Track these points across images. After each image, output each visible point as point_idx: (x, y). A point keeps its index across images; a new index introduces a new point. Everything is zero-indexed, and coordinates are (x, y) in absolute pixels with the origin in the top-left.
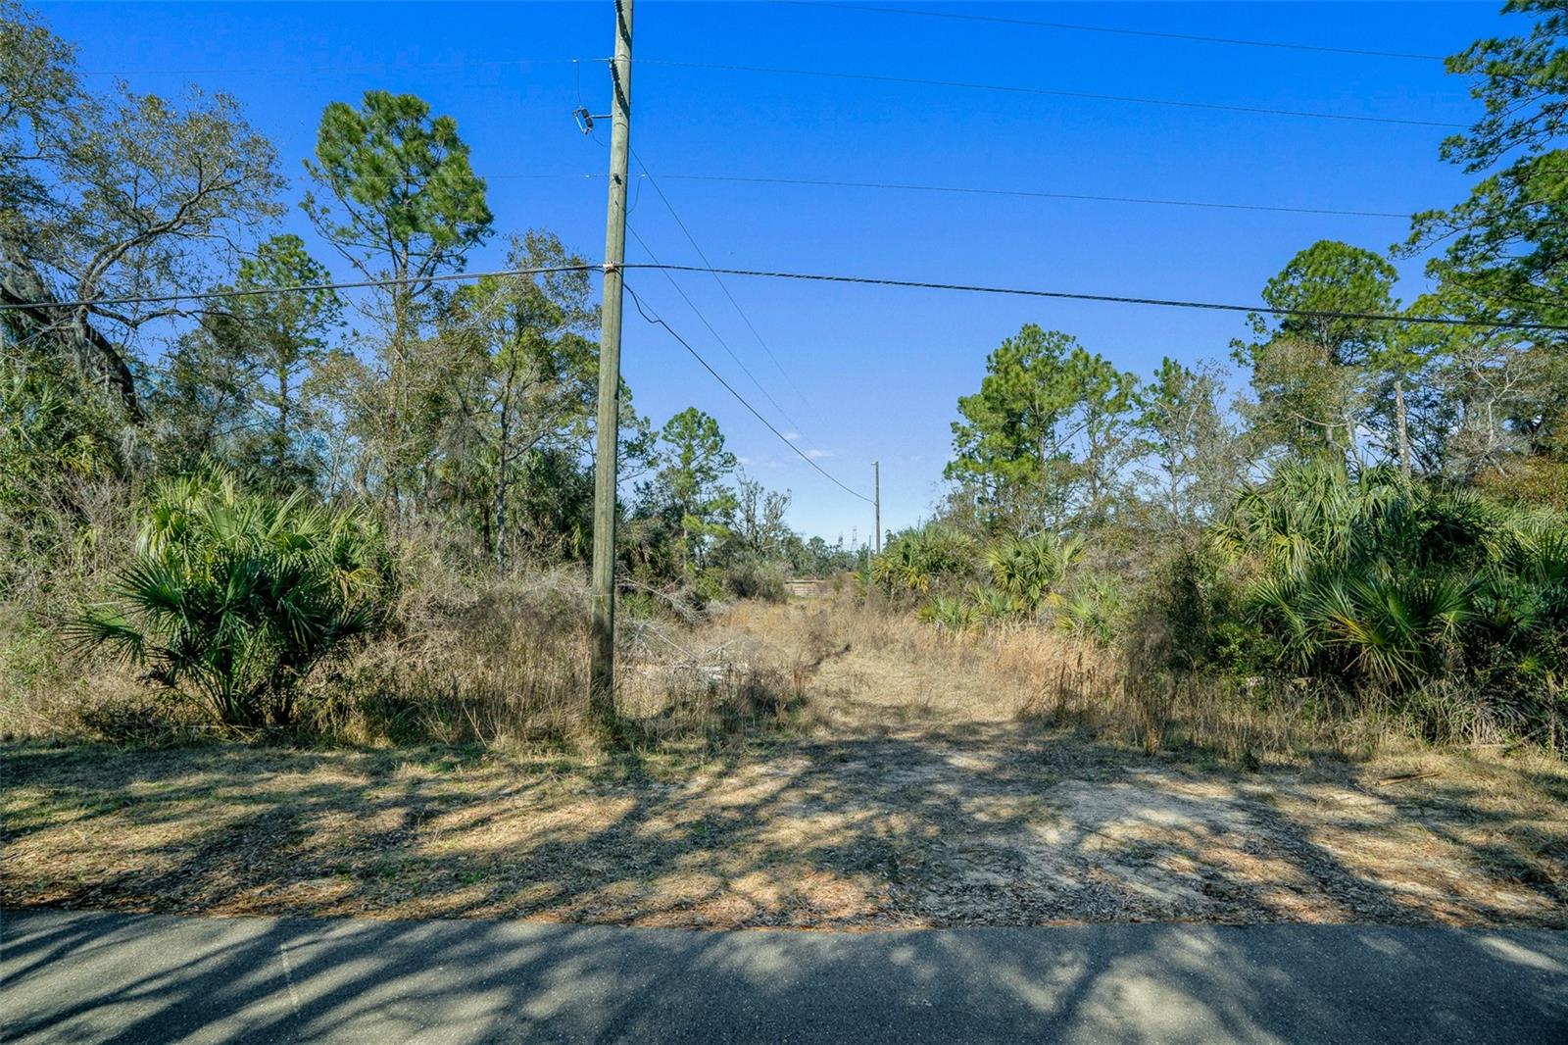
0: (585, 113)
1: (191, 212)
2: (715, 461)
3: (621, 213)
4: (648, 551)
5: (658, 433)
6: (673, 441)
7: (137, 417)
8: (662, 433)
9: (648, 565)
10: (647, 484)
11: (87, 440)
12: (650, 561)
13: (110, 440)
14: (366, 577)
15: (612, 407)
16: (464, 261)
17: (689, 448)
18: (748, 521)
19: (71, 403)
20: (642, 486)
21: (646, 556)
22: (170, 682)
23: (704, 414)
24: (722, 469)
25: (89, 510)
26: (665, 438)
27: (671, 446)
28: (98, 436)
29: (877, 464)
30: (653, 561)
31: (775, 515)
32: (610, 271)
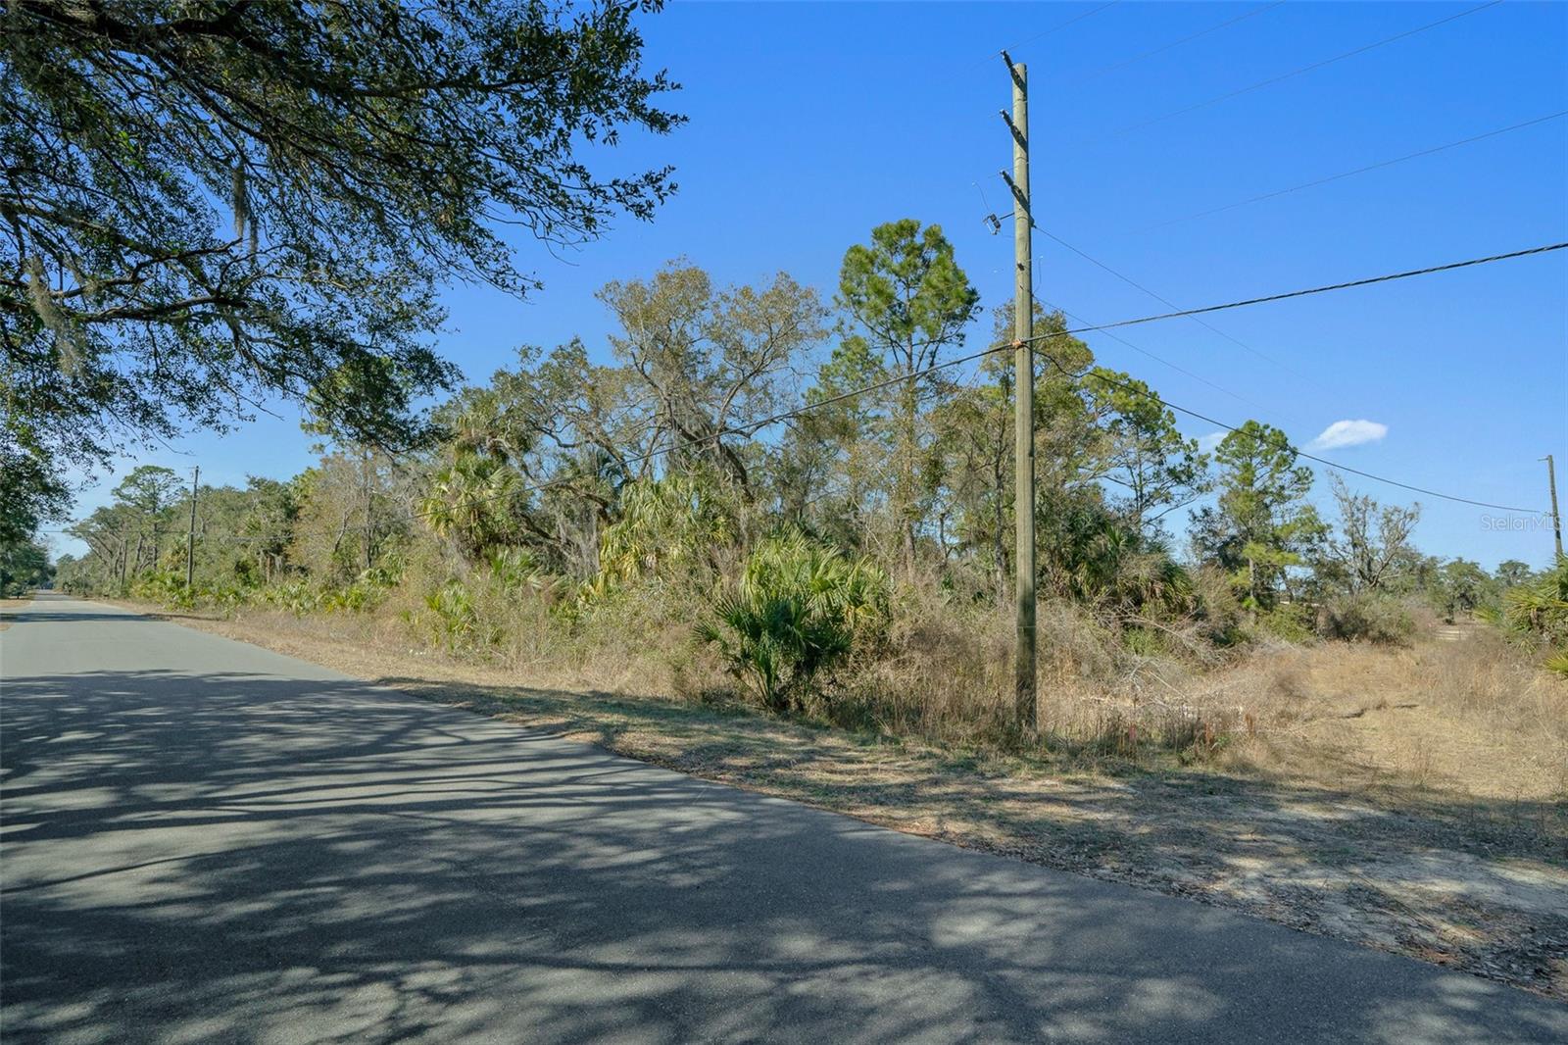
0: (993, 218)
1: (775, 350)
2: (1286, 478)
3: (1027, 295)
4: (1159, 587)
5: (1209, 455)
6: (1227, 462)
7: (750, 499)
8: (1216, 454)
9: (1161, 600)
10: (1205, 511)
11: (721, 519)
12: (1164, 596)
13: (734, 518)
14: (870, 612)
15: (1027, 464)
16: (963, 337)
17: (1247, 467)
18: (1355, 546)
19: (714, 495)
20: (1199, 513)
21: (1157, 591)
22: (739, 676)
23: (1266, 427)
24: (1295, 486)
25: (721, 565)
26: (1218, 459)
27: (1227, 467)
28: (728, 516)
29: (1550, 458)
30: (1165, 595)
31: (1397, 536)
32: (1019, 347)
